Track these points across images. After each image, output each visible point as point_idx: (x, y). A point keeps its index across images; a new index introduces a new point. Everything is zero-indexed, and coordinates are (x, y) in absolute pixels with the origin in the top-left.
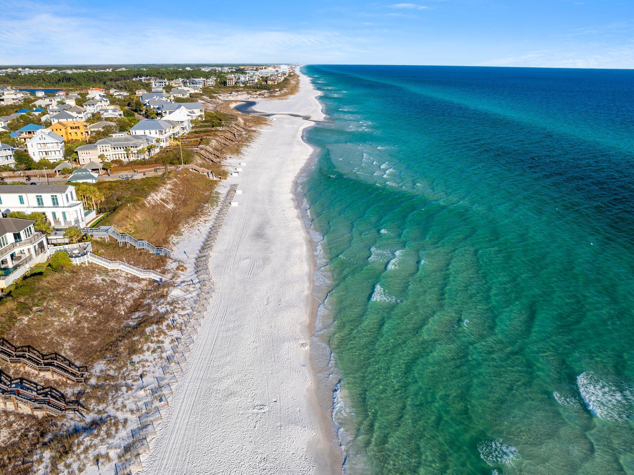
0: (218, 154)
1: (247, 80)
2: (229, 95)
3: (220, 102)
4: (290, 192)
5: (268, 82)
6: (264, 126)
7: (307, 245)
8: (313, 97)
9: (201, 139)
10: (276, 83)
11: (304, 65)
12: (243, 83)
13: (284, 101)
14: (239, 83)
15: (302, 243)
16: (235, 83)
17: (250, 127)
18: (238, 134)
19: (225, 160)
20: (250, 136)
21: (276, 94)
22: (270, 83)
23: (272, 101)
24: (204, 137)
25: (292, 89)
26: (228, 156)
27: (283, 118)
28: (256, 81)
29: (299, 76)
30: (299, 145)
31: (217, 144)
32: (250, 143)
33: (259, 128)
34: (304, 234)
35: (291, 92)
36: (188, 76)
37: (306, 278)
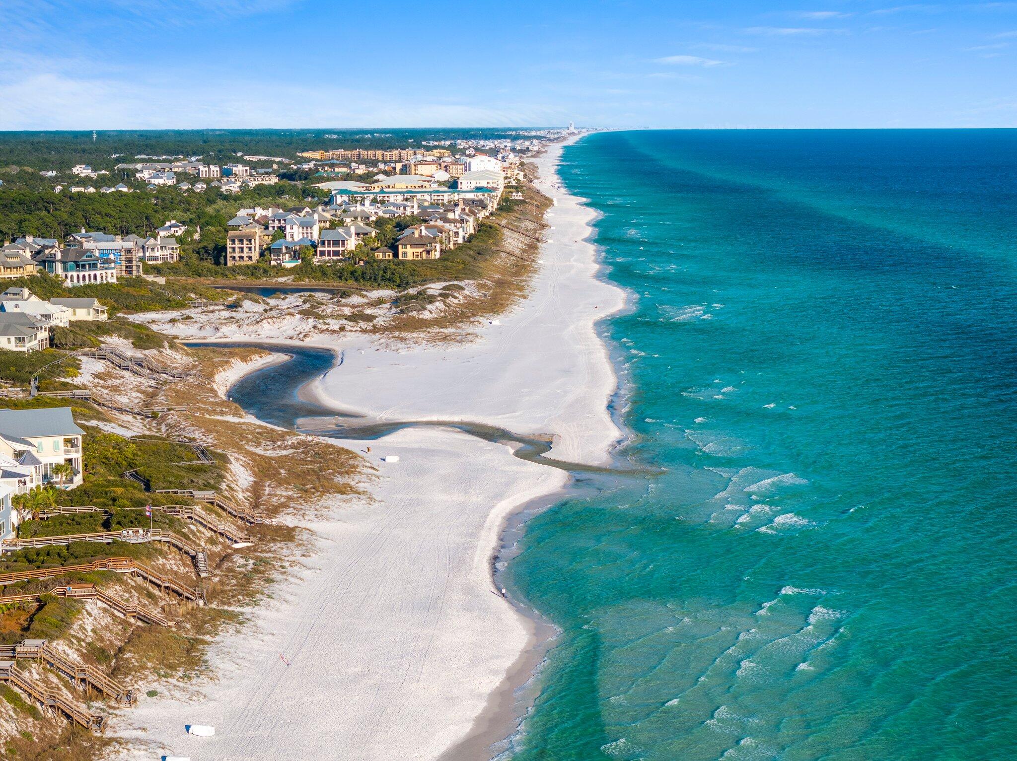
0: (98, 674)
1: (316, 237)
2: (226, 314)
3: (179, 359)
5: (401, 250)
6: (333, 501)
8: (587, 324)
9: (38, 600)
10: (436, 255)
11: (585, 134)
12: (295, 255)
13: (454, 349)
14: (278, 252)
16: (262, 254)
17: (274, 511)
18: (211, 556)
19: (125, 710)
20: (262, 567)
21: (426, 315)
22: (408, 253)
23: (403, 352)
24: (55, 591)
25: (500, 283)
26: (143, 686)
27: (430, 453)
28: (352, 244)
29: (547, 202)
30: (468, 608)
31: (107, 620)
32: (256, 603)
33: (311, 514)
35: (495, 296)
36: (71, 220)
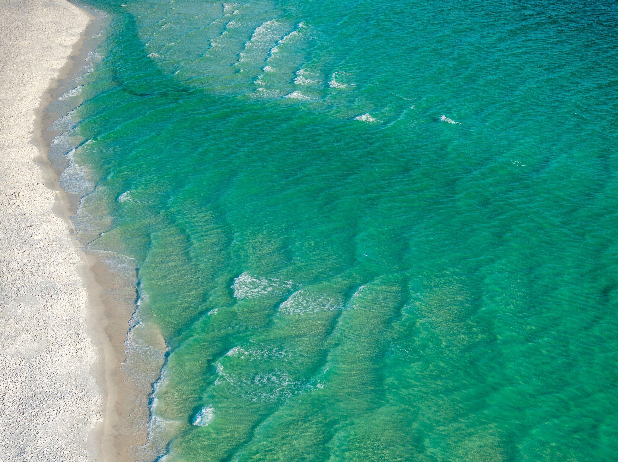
4: (31, 142)
7: (89, 287)
15: (75, 283)
34: (78, 259)
37: (92, 381)
